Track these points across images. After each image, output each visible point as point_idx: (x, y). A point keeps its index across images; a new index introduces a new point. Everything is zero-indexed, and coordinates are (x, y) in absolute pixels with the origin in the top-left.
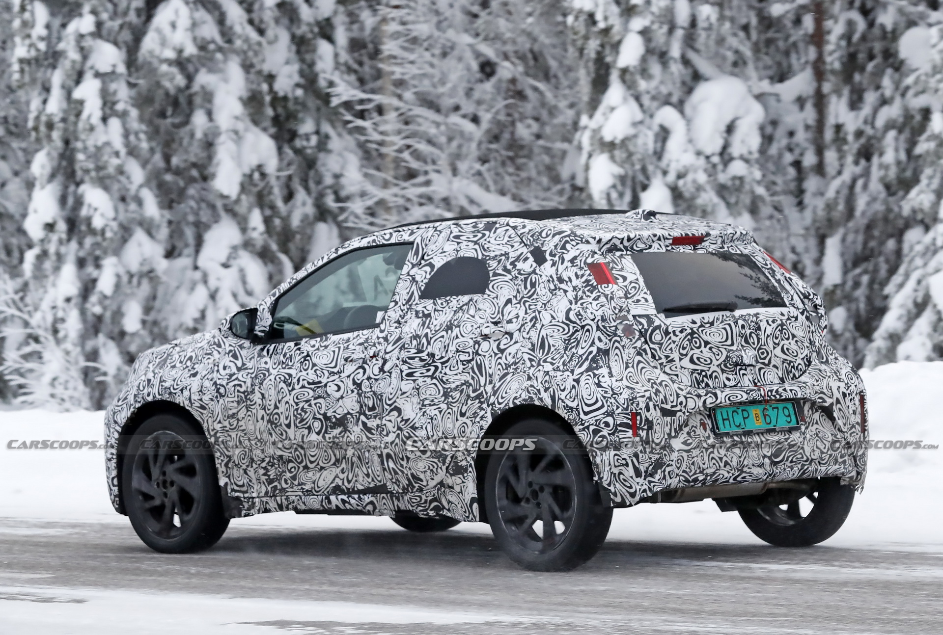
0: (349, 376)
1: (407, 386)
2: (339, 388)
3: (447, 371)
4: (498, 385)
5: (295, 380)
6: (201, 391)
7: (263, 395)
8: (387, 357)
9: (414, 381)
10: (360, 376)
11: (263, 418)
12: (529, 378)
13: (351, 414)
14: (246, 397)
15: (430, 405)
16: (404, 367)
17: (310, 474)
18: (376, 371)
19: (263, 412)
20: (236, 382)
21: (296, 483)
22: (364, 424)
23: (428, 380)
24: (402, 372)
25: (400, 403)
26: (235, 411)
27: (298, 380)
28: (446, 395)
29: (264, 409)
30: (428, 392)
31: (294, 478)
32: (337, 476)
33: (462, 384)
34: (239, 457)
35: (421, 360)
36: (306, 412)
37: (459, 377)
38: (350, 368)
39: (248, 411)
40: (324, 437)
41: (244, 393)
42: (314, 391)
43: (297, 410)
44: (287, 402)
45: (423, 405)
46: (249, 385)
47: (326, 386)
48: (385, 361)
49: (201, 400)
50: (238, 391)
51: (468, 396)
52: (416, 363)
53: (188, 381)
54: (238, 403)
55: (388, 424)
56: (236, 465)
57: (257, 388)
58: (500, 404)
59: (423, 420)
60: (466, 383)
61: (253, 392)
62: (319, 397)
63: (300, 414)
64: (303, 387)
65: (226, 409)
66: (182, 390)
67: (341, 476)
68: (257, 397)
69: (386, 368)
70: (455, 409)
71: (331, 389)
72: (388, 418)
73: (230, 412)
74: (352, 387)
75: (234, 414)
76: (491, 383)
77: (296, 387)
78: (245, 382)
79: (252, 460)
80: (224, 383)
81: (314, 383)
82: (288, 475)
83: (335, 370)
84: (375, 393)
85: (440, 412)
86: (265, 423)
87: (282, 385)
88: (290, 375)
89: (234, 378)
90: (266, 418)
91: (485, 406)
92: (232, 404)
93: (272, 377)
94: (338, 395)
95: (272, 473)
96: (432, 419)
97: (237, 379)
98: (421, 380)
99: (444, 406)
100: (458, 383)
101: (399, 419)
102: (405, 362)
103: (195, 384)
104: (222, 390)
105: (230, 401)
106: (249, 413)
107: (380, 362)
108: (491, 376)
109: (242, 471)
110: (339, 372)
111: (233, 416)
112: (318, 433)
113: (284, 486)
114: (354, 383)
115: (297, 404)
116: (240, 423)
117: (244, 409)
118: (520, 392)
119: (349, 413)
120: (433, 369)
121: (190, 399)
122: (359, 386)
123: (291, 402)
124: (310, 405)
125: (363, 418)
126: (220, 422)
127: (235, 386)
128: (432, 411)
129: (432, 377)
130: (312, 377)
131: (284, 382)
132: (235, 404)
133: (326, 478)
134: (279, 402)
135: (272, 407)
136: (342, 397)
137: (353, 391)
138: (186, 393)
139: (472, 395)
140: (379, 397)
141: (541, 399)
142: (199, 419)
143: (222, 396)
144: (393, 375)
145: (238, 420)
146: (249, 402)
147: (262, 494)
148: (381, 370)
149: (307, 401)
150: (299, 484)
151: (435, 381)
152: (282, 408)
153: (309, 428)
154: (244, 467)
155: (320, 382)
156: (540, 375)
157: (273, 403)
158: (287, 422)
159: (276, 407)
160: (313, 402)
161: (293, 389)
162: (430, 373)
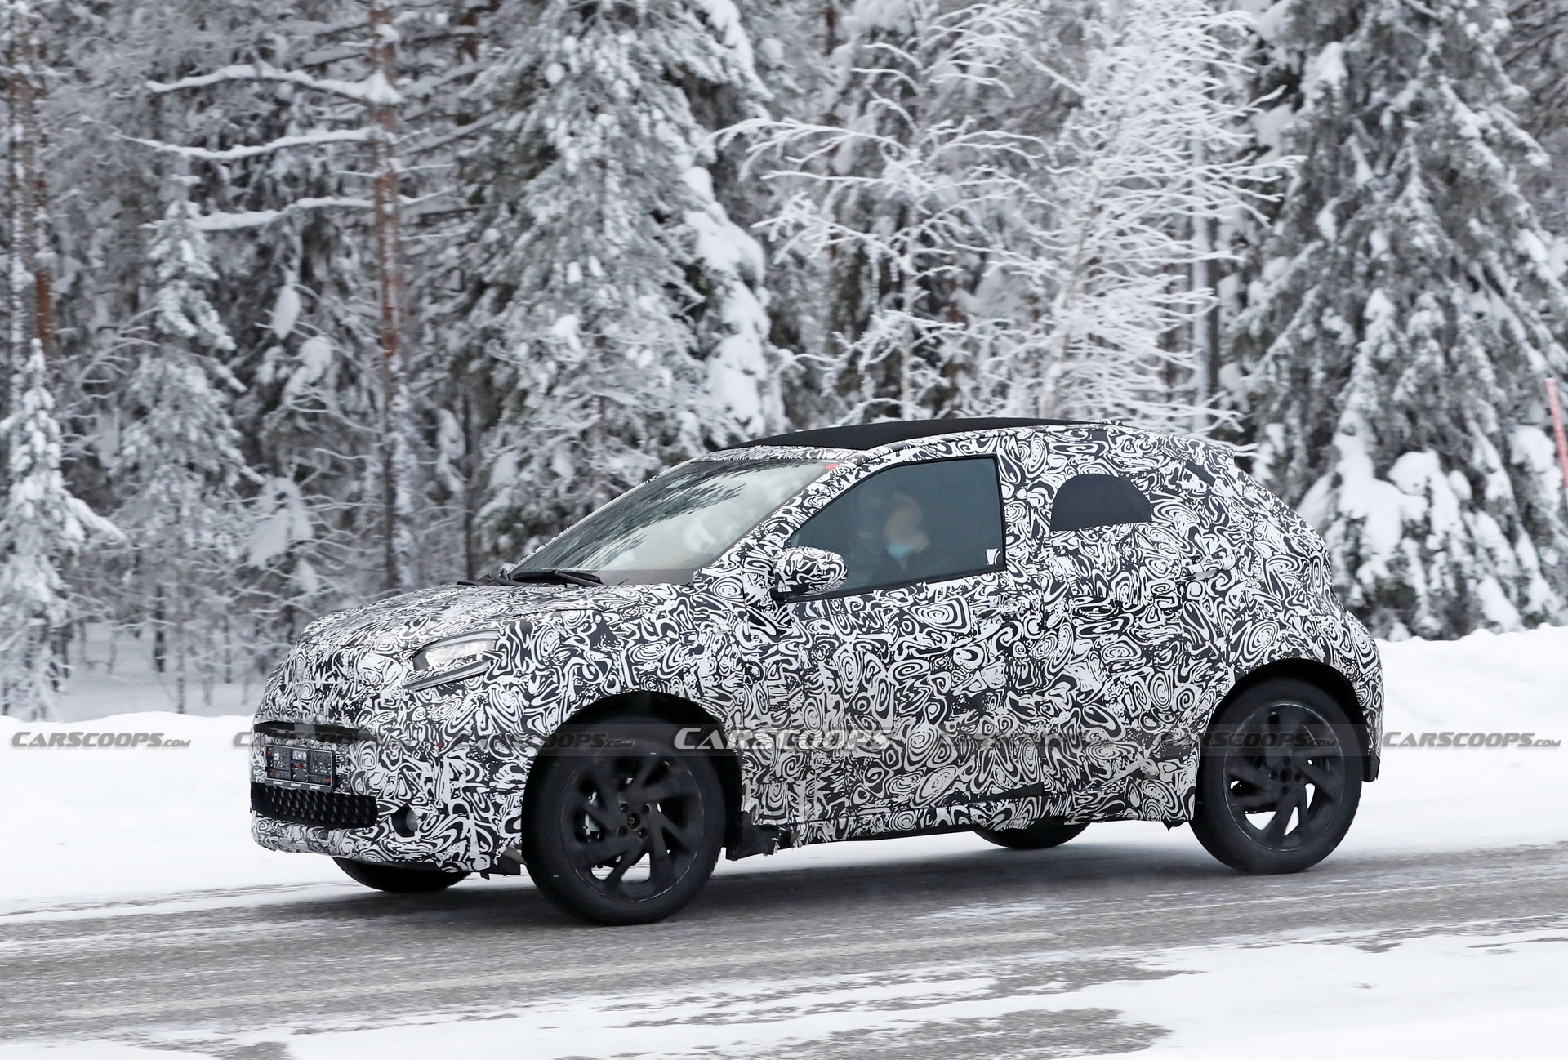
0: (989, 638)
1: (1082, 647)
2: (974, 656)
3: (1143, 623)
4: (1234, 638)
5: (895, 648)
6: (718, 673)
7: (835, 673)
8: (1048, 608)
9: (1093, 640)
10: (1008, 637)
11: (837, 706)
12: (1282, 626)
13: (993, 691)
14: (801, 678)
15: (1123, 670)
16: (1078, 622)
17: (907, 781)
18: (1034, 628)
19: (838, 697)
20: (778, 657)
21: (881, 795)
22: (1014, 703)
23: (1115, 638)
24: (1074, 628)
25: (1070, 670)
26: (782, 699)
27: (900, 649)
28: (1148, 654)
29: (840, 693)
30: (1116, 654)
31: (877, 788)
32: (958, 779)
33: (1171, 640)
34: (785, 767)
35: (1102, 610)
36: (917, 693)
37: (1162, 630)
38: (989, 627)
39: (807, 697)
40: (942, 726)
41: (797, 671)
42: (929, 661)
43: (901, 690)
44: (882, 681)
45: (1111, 671)
46: (806, 660)
47: (951, 653)
48: (1046, 616)
49: (719, 686)
50: (785, 670)
51: (1188, 655)
52: (1095, 614)
53: (690, 660)
54: (788, 687)
55: (1056, 700)
56: (776, 779)
57: (821, 664)
58: (1247, 661)
59: (1116, 690)
60: (1177, 637)
61: (815, 669)
62: (941, 670)
63: (907, 696)
64: (910, 657)
65: (764, 696)
66: (681, 675)
67: (966, 778)
68: (824, 676)
69: (1050, 623)
70: (1170, 672)
71: (961, 657)
72: (1052, 692)
73: (774, 702)
74: (997, 653)
75: (781, 703)
76: (1220, 635)
77: (897, 657)
78: (796, 657)
79: (808, 769)
80: (756, 659)
81: (928, 651)
82: (867, 785)
83: (965, 631)
84: (1033, 659)
85: (1144, 678)
86: (842, 712)
87: (869, 656)
88: (883, 643)
89: (770, 651)
90: (843, 705)
91: (1222, 665)
92: (776, 690)
93: (849, 647)
94: (973, 665)
95: (838, 785)
96: (1131, 688)
97: (777, 652)
98: (1104, 637)
99: (1149, 670)
100: (1164, 639)
101: (1074, 693)
102: (1077, 615)
103: (705, 664)
104: (755, 670)
105: (774, 687)
106: (811, 700)
107: (1039, 617)
108: (1216, 626)
109: (784, 787)
110: (972, 634)
111: (779, 707)
112: (933, 722)
113: (857, 800)
114: (999, 646)
115: (901, 682)
116: (793, 717)
117: (801, 697)
118: (1277, 645)
119: (989, 689)
120: (1121, 621)
121: (698, 686)
122: (1008, 651)
123: (890, 679)
124: (925, 682)
125: (1011, 694)
126: (755, 717)
127: (777, 663)
128: (1130, 678)
129: (1120, 633)
130: (923, 641)
131: (874, 652)
132: (782, 690)
133: (938, 784)
134: (868, 681)
135: (855, 689)
136: (980, 668)
137: (998, 659)
138: (690, 678)
139: (1194, 653)
140: (1037, 663)
141: (1311, 652)
142: (716, 715)
143: (755, 679)
144: (1062, 633)
145: (789, 712)
146: (808, 685)
147: (816, 817)
148: (1042, 626)
149: (918, 678)
150: (886, 797)
151: (1124, 638)
152: (873, 689)
153: (920, 717)
154: (790, 780)
155: (941, 649)
156: (1297, 621)
157: (856, 682)
158: (881, 709)
159: (862, 688)
160: (930, 678)
161: (892, 661)
162: (1117, 628)
